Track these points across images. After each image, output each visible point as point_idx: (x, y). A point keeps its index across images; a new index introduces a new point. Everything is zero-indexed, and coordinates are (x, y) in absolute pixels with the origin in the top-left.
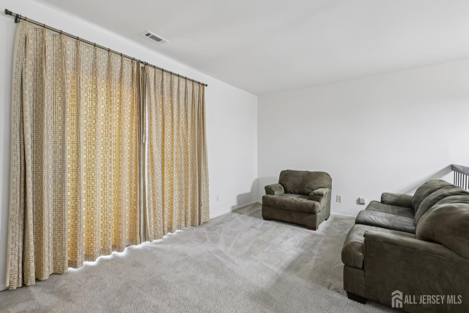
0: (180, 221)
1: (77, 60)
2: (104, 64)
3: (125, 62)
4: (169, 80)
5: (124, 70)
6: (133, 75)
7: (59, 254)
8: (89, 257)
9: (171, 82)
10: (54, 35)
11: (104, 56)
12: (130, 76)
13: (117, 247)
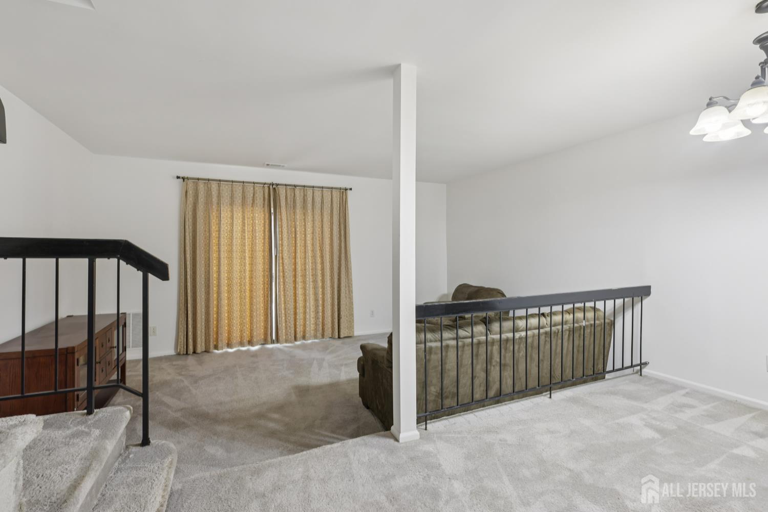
0: (316, 330)
1: (219, 196)
2: (240, 195)
3: (256, 188)
4: (302, 194)
5: (256, 195)
6: (264, 198)
7: (208, 338)
8: (229, 345)
9: (305, 196)
10: (205, 183)
11: (240, 188)
12: (262, 199)
13: (250, 343)
